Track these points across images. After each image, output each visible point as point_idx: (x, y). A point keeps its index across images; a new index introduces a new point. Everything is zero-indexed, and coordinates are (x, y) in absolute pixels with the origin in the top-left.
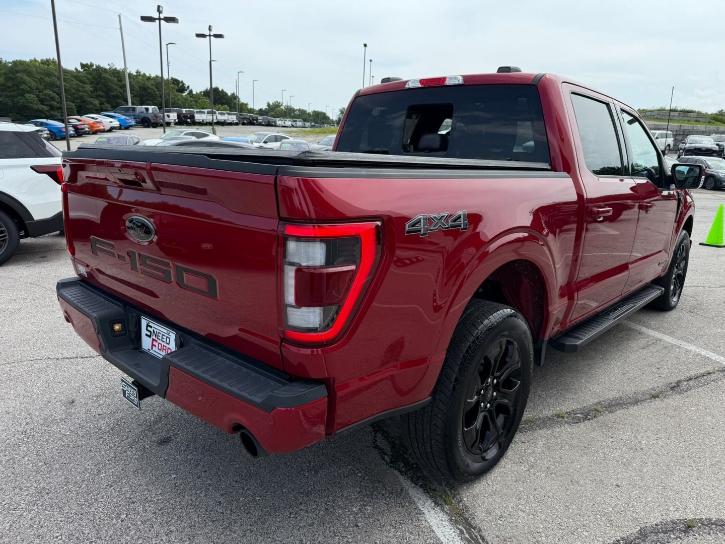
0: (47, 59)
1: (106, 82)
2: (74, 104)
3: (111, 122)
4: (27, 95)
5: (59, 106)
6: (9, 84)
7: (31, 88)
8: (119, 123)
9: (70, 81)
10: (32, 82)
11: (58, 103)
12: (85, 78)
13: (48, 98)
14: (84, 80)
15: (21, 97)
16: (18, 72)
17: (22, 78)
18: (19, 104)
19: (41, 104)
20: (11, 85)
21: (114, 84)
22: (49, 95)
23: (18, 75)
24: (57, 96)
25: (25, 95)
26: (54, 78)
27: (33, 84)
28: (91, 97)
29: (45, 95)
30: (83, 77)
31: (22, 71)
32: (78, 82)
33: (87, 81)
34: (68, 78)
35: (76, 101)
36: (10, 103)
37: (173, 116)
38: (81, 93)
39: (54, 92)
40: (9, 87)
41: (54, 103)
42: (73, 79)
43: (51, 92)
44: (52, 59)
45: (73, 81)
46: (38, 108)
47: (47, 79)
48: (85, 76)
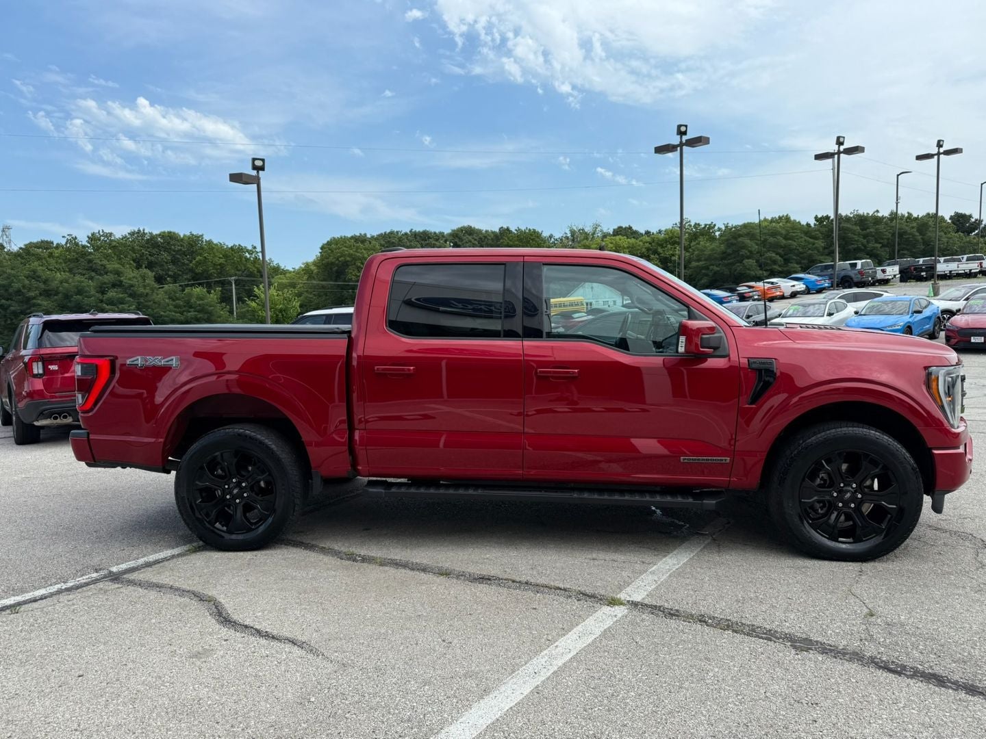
0: (779, 217)
1: (845, 233)
2: (798, 266)
3: (794, 286)
4: (747, 261)
5: (780, 269)
6: (729, 251)
7: (751, 252)
8: (805, 286)
9: (798, 239)
10: (754, 245)
11: (780, 266)
12: (818, 232)
13: (769, 262)
14: (817, 234)
15: (739, 264)
16: (740, 236)
17: (743, 243)
18: (736, 273)
19: (760, 270)
20: (731, 252)
21: (855, 235)
22: (770, 258)
23: (740, 239)
24: (780, 258)
25: (744, 262)
26: (779, 237)
27: (755, 248)
28: (822, 255)
29: (766, 258)
30: (815, 231)
31: (746, 235)
32: (807, 239)
33: (820, 235)
34: (797, 236)
35: (803, 261)
36: (727, 272)
37: (893, 271)
38: (810, 252)
39: (777, 254)
40: (729, 255)
41: (775, 267)
42: (803, 235)
43: (774, 255)
44: (785, 215)
45: (802, 238)
46: (756, 274)
47: (771, 240)
48: (819, 230)
